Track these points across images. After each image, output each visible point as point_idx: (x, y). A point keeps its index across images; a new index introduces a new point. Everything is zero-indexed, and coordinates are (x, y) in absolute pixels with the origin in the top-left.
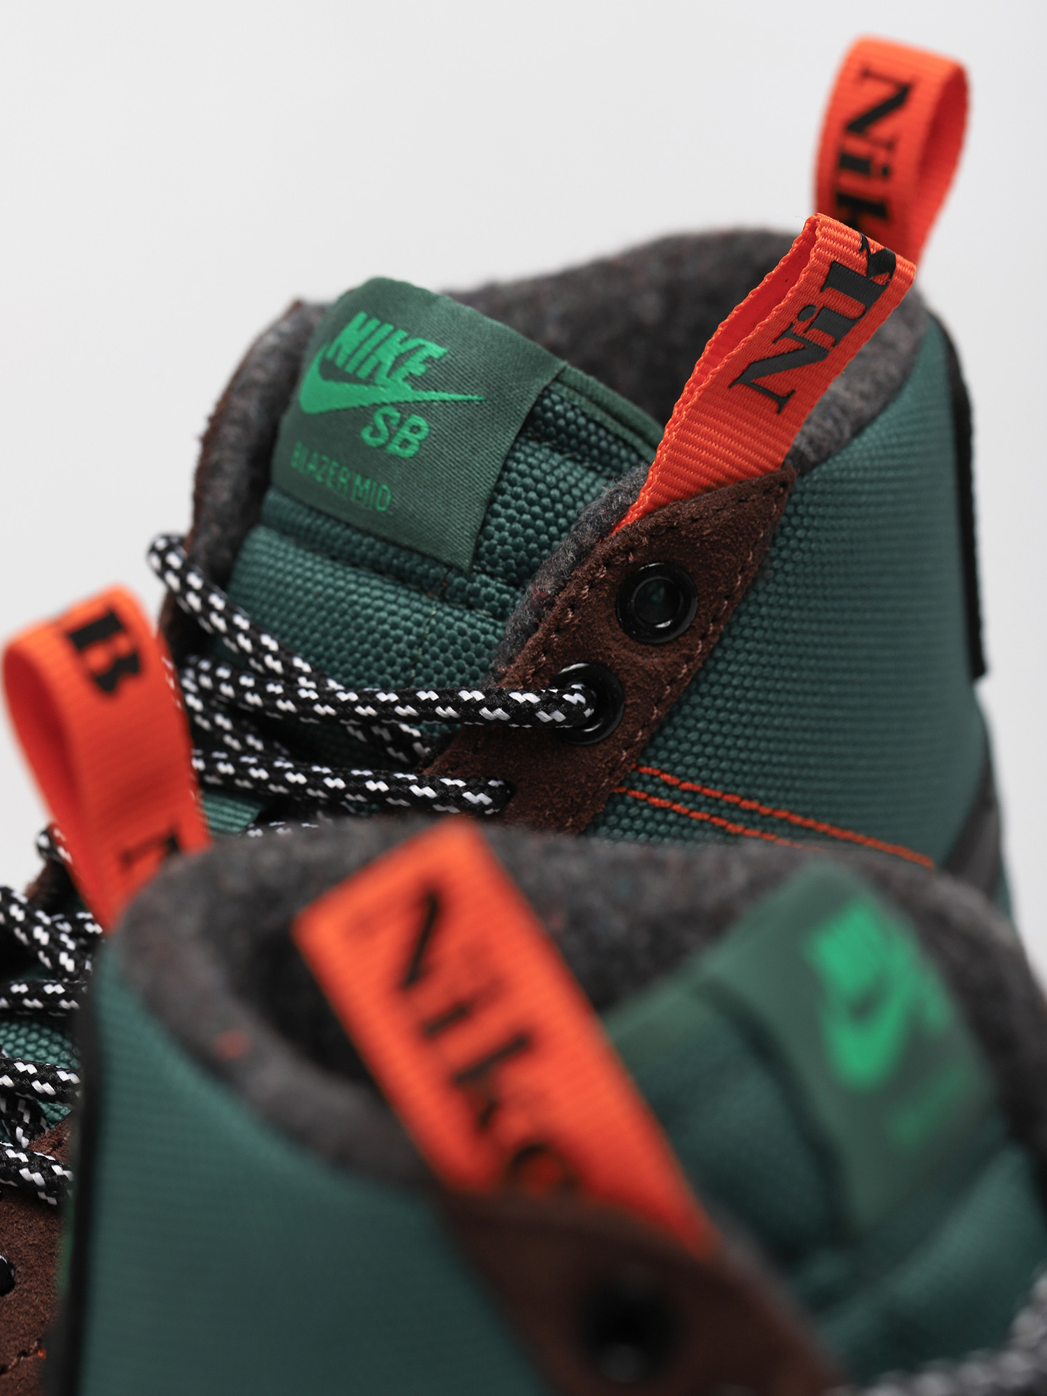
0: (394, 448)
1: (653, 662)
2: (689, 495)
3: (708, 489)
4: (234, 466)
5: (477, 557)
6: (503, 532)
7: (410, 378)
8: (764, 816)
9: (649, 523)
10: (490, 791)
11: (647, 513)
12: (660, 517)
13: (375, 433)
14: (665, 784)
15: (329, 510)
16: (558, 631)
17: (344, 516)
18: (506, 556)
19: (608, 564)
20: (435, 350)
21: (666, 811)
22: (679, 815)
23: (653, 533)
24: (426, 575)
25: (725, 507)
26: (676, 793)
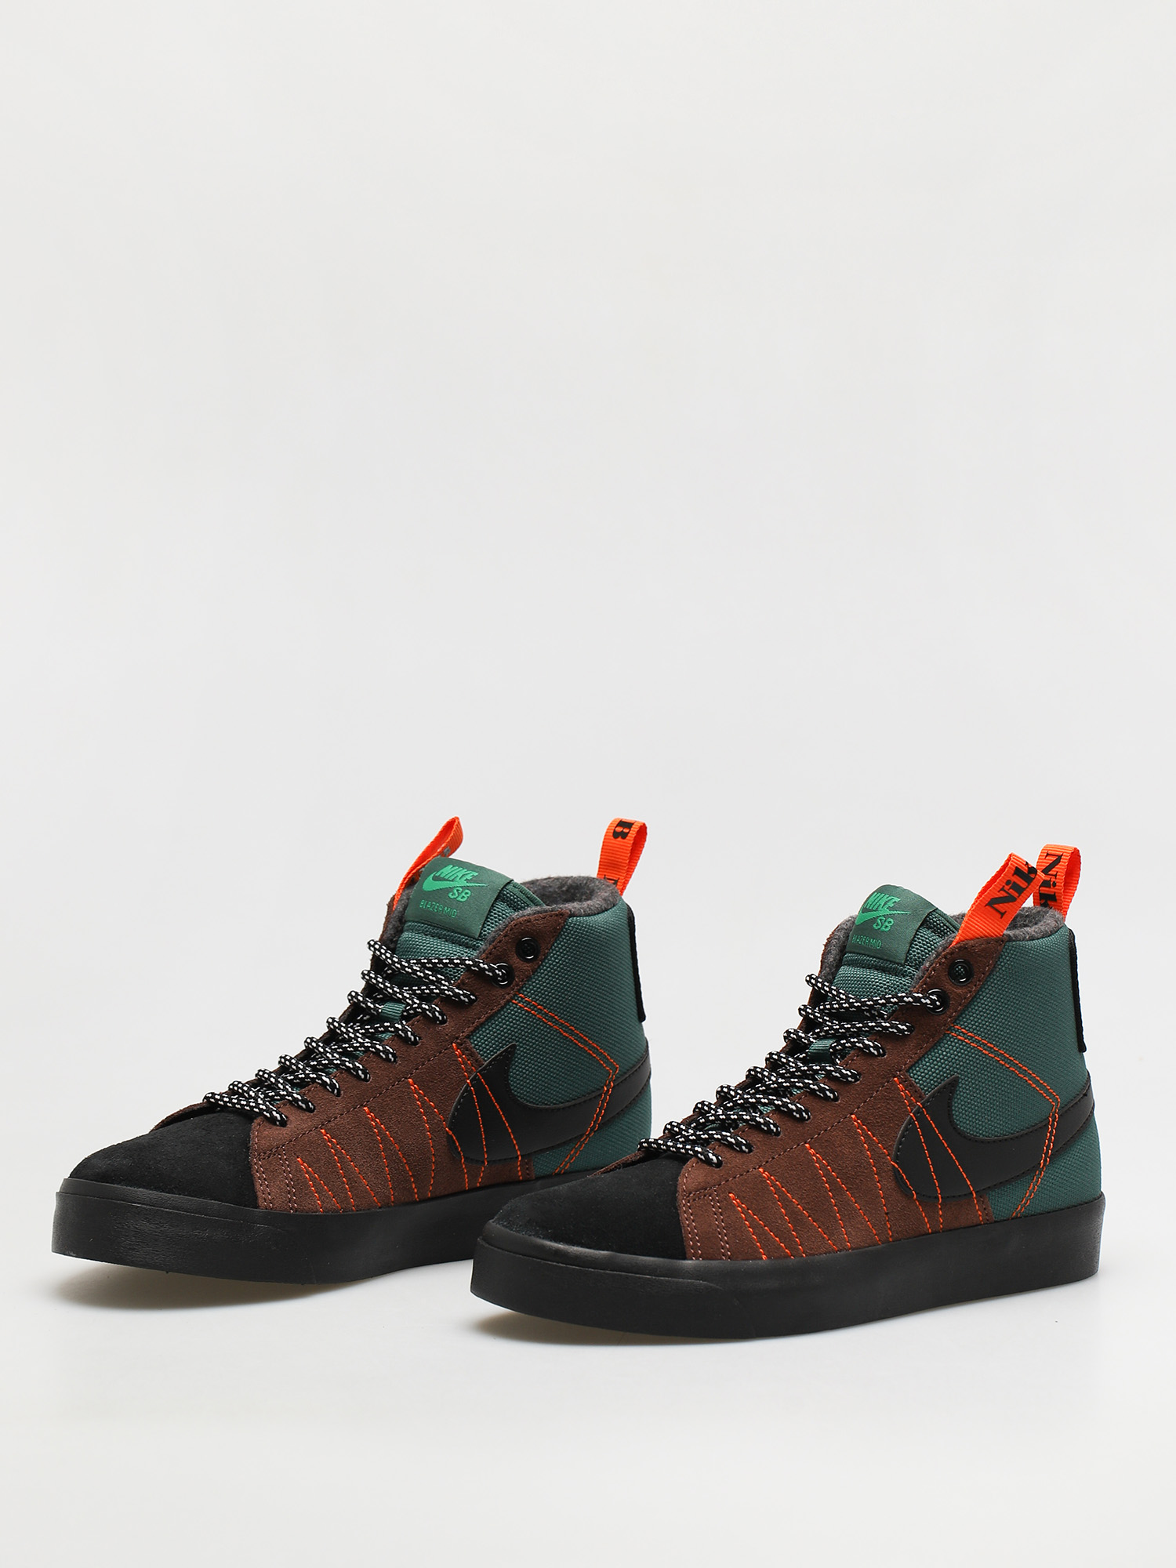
0: (883, 929)
1: (959, 991)
2: (971, 939)
3: (978, 938)
4: (834, 951)
5: (906, 961)
6: (916, 952)
7: (889, 908)
8: (995, 1051)
9: (958, 945)
10: (907, 1026)
11: (957, 943)
12: (962, 944)
13: (878, 925)
14: (962, 1032)
15: (863, 952)
16: (929, 978)
17: (867, 953)
18: (915, 960)
19: (945, 958)
20: (897, 900)
21: (963, 1041)
22: (967, 1043)
23: (960, 948)
24: (891, 968)
25: (983, 944)
26: (966, 1036)
